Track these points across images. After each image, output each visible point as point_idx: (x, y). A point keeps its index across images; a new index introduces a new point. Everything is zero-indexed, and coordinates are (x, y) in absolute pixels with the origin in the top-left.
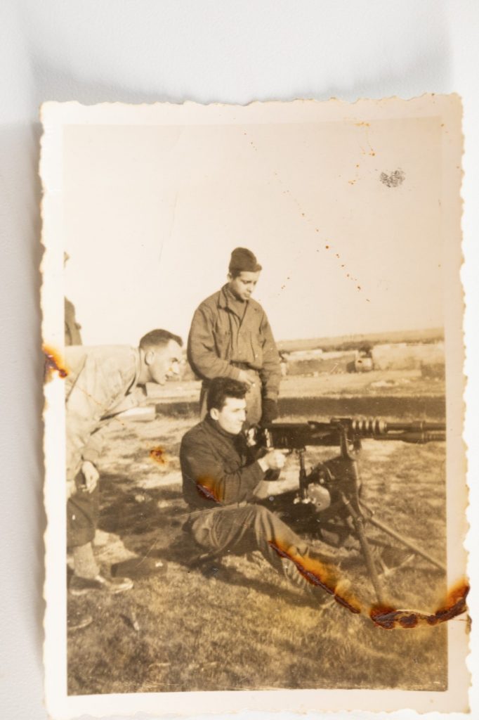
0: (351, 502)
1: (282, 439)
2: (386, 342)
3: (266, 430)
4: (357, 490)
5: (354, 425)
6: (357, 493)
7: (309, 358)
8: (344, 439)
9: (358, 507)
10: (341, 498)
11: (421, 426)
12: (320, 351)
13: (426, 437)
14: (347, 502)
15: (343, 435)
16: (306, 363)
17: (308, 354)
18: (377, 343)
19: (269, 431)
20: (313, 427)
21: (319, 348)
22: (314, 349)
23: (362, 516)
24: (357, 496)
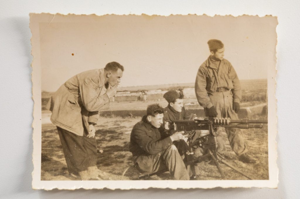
0: (213, 154)
1: (182, 127)
2: (188, 87)
3: (174, 123)
4: (216, 149)
5: (215, 121)
6: (216, 150)
7: (156, 93)
8: (211, 127)
9: (216, 156)
10: (209, 152)
11: (247, 121)
12: (160, 91)
13: (249, 126)
14: (212, 154)
15: (211, 125)
16: (155, 95)
17: (156, 91)
18: (184, 87)
19: (175, 123)
20: (196, 122)
21: (160, 89)
22: (158, 89)
23: (218, 159)
24: (216, 151)
